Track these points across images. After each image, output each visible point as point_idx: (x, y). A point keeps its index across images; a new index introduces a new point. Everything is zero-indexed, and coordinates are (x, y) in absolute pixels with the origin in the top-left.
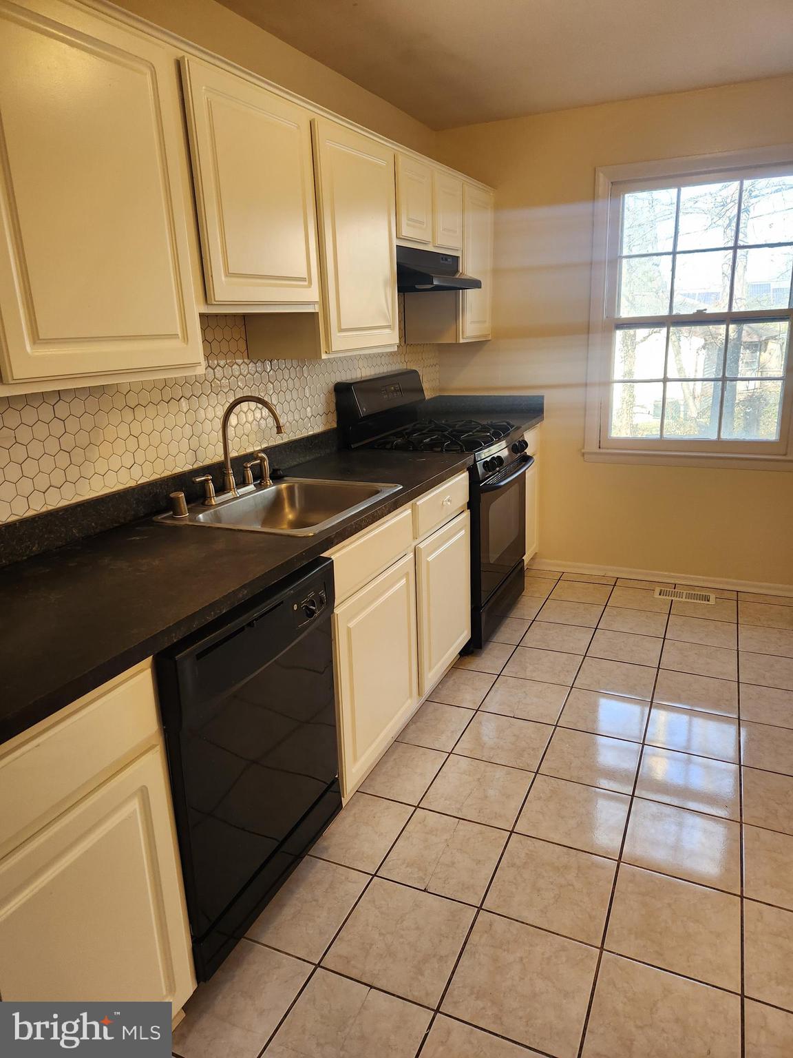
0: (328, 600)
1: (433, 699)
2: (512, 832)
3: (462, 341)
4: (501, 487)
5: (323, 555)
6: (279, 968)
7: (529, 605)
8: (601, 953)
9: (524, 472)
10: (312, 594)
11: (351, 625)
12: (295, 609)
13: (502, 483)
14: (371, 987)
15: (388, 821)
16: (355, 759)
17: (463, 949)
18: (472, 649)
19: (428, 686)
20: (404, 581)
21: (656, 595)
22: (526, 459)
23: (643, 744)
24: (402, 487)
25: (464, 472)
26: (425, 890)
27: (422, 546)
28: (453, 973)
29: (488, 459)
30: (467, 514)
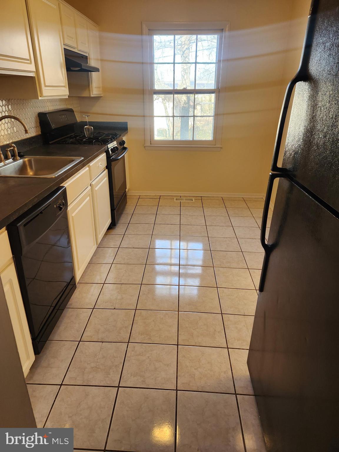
0: (66, 204)
1: (100, 246)
2: (141, 284)
3: (92, 96)
4: (118, 159)
5: (61, 185)
6: (64, 346)
7: (129, 208)
8: (178, 312)
9: (124, 155)
10: (60, 201)
11: (73, 215)
12: (55, 207)
13: (119, 158)
14: (103, 342)
15: (94, 290)
16: (79, 269)
17: (133, 323)
18: (112, 226)
19: (99, 241)
20: (88, 198)
21: (175, 200)
22: (125, 149)
23: (180, 249)
24: (83, 158)
25: (104, 153)
26: (114, 309)
27: (93, 183)
28: (131, 330)
29: (112, 148)
30: (106, 171)
